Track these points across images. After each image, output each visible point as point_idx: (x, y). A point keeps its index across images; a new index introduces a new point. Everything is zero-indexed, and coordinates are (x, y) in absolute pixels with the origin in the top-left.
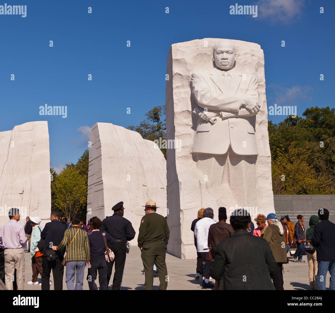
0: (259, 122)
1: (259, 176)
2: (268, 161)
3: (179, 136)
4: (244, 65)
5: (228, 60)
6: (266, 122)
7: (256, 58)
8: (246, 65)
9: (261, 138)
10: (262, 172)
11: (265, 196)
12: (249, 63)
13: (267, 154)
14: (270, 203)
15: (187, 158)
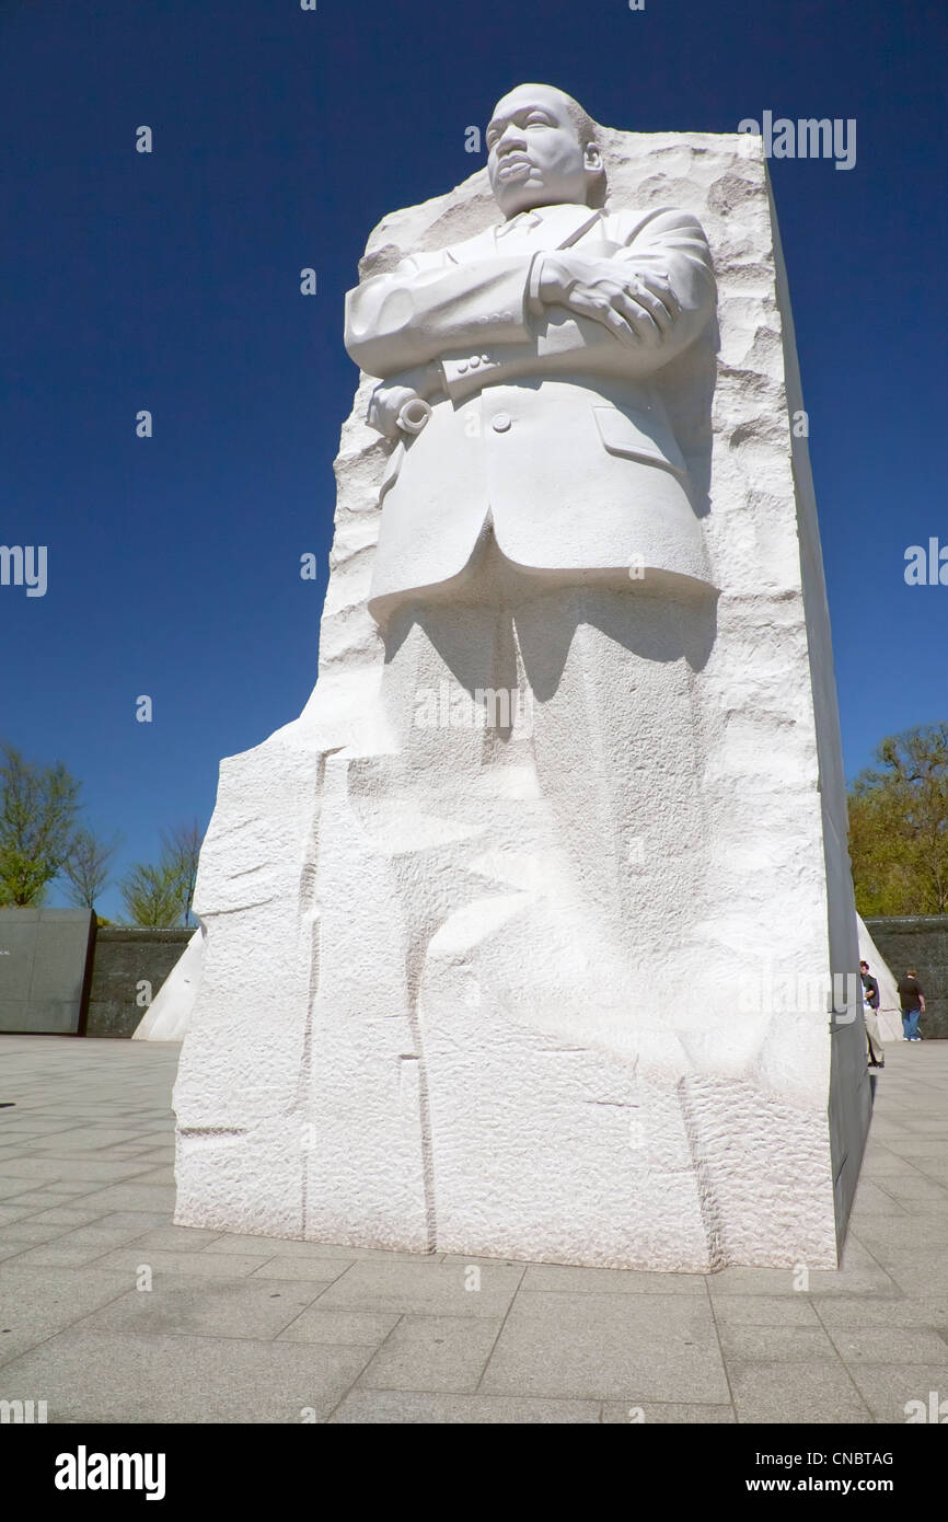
0: (730, 429)
1: (730, 712)
2: (788, 623)
3: (345, 562)
4: (648, 194)
5: (525, 150)
6: (775, 430)
7: (715, 162)
8: (662, 195)
9: (741, 503)
10: (753, 688)
11: (765, 824)
12: (676, 181)
13: (774, 585)
14: (798, 868)
15: (363, 657)
